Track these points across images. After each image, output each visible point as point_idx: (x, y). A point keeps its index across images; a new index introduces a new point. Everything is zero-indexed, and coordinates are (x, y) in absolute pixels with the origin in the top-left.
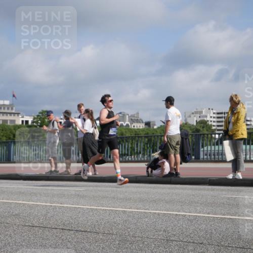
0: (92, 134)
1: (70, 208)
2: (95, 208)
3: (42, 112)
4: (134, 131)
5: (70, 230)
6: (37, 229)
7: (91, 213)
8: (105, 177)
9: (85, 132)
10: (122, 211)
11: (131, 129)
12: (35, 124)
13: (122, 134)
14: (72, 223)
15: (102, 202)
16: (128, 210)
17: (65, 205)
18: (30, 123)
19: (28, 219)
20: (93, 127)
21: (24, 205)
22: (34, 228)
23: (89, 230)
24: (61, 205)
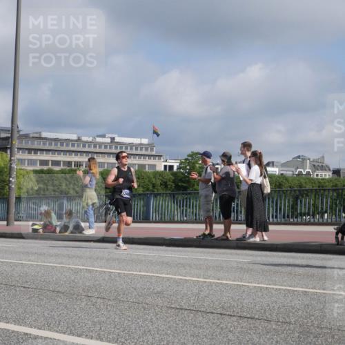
0: (261, 185)
1: (231, 285)
2: (265, 286)
3: (193, 155)
4: (317, 182)
5: (231, 315)
6: (186, 312)
7: (260, 294)
8: (277, 245)
9: (250, 182)
10: (302, 292)
11: (313, 179)
12: (182, 170)
13: (301, 186)
14: (234, 306)
15: (274, 279)
16: (311, 290)
17: (224, 282)
18: (175, 169)
19: (174, 298)
20: (261, 175)
21: (168, 279)
22: (183, 311)
23: (257, 317)
24: (218, 281)
